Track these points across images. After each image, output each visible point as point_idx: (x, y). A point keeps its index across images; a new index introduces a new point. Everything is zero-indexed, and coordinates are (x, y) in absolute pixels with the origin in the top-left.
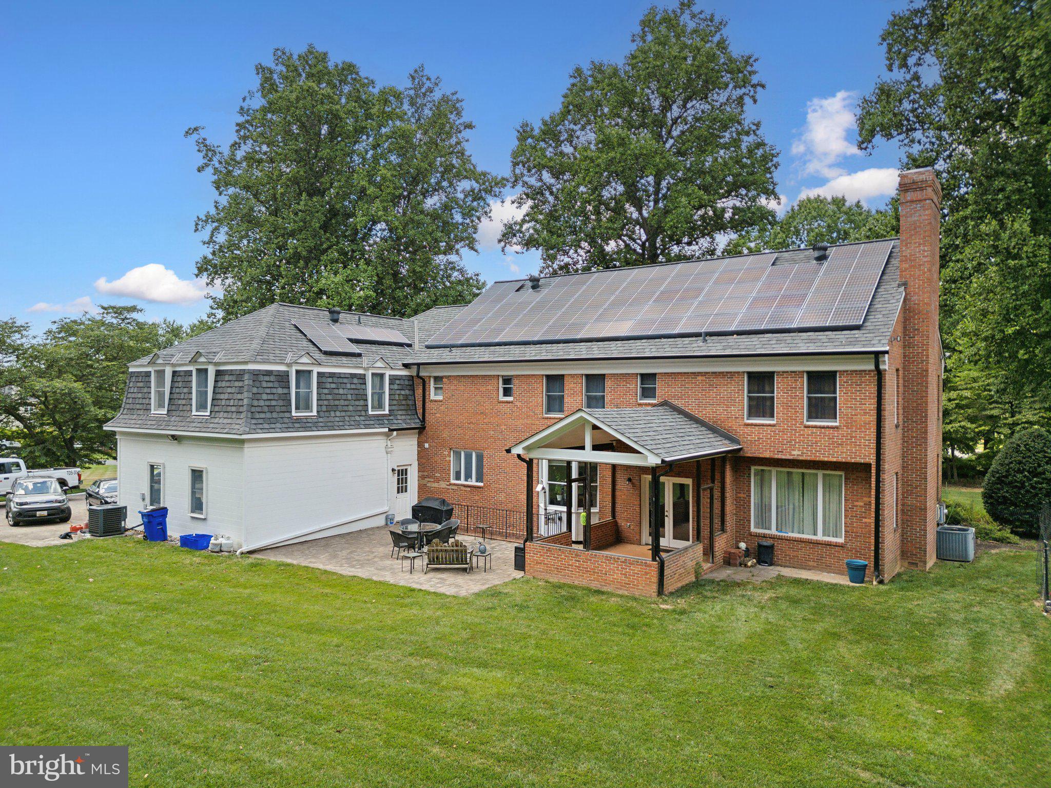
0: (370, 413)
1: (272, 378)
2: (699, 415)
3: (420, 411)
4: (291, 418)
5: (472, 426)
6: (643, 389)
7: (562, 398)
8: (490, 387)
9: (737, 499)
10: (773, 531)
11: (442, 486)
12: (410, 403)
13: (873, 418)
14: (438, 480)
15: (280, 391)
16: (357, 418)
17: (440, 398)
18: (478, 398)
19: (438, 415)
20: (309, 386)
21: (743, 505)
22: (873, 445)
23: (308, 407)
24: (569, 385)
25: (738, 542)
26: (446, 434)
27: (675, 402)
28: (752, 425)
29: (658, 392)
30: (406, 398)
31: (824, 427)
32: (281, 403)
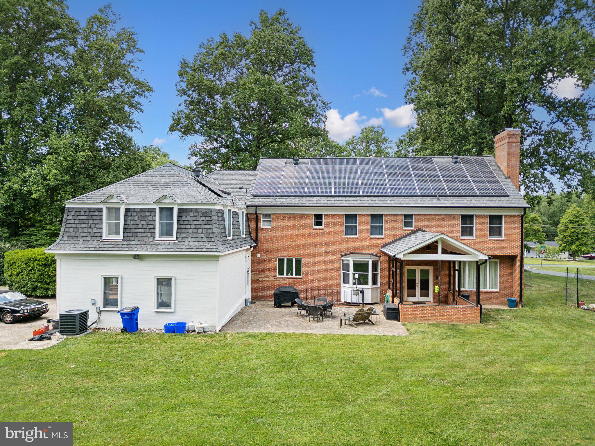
0: (242, 236)
1: (220, 215)
3: (253, 235)
5: (294, 243)
6: (405, 222)
8: (307, 221)
10: (467, 288)
11: (271, 279)
12: (248, 230)
13: (519, 236)
14: (268, 276)
15: (223, 223)
16: (240, 240)
17: (269, 227)
18: (299, 227)
19: (268, 237)
22: (519, 247)
24: (361, 220)
26: (274, 248)
27: (425, 229)
28: (463, 239)
29: (414, 224)
31: (498, 240)
32: (224, 231)
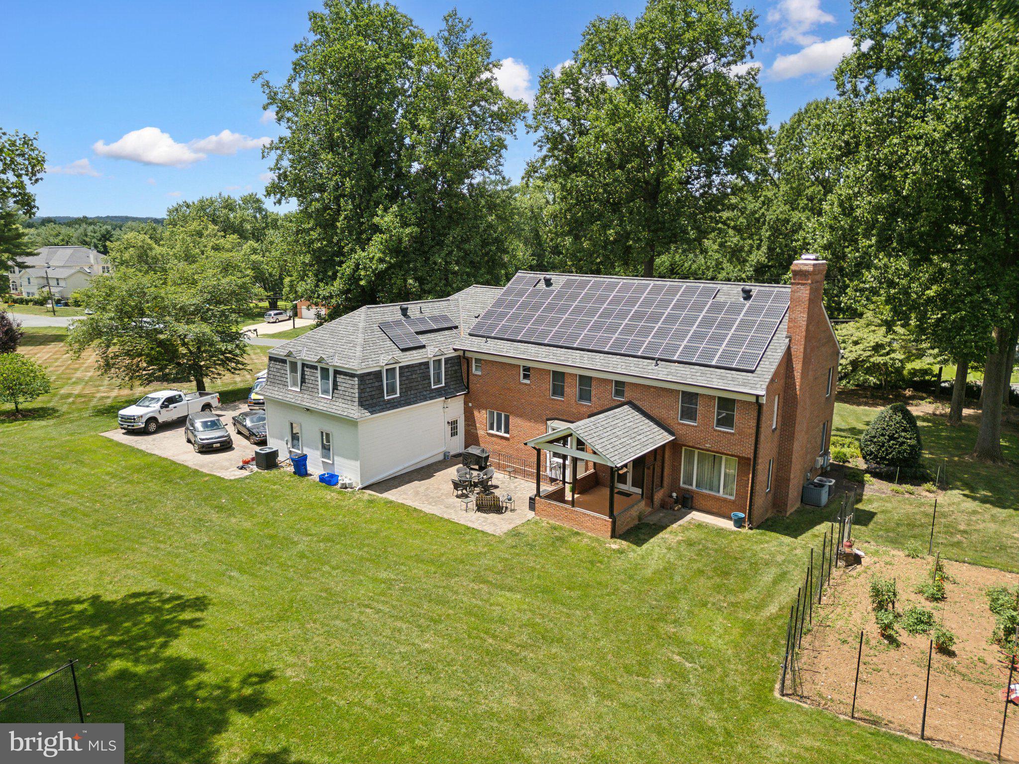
0: (433, 387)
1: (372, 377)
2: (651, 413)
3: (465, 381)
4: (384, 400)
5: (502, 397)
6: (616, 390)
7: (563, 387)
8: (514, 372)
9: (673, 466)
10: (694, 487)
11: (481, 433)
12: (459, 375)
13: (754, 431)
14: (478, 429)
15: (377, 384)
16: (425, 393)
17: (479, 373)
18: (506, 378)
19: (478, 385)
20: (394, 378)
21: (676, 470)
22: (753, 448)
23: (394, 392)
24: (568, 380)
25: (672, 492)
26: (483, 399)
27: (636, 403)
28: (683, 424)
29: (626, 394)
30: (456, 372)
31: (725, 432)
32: (378, 392)
